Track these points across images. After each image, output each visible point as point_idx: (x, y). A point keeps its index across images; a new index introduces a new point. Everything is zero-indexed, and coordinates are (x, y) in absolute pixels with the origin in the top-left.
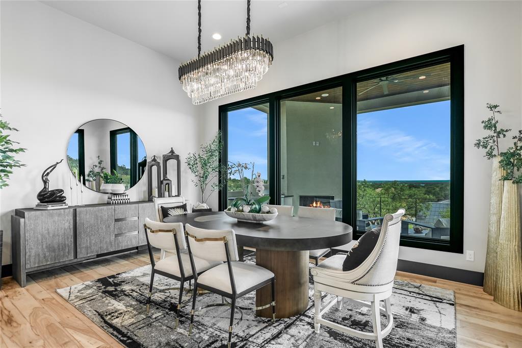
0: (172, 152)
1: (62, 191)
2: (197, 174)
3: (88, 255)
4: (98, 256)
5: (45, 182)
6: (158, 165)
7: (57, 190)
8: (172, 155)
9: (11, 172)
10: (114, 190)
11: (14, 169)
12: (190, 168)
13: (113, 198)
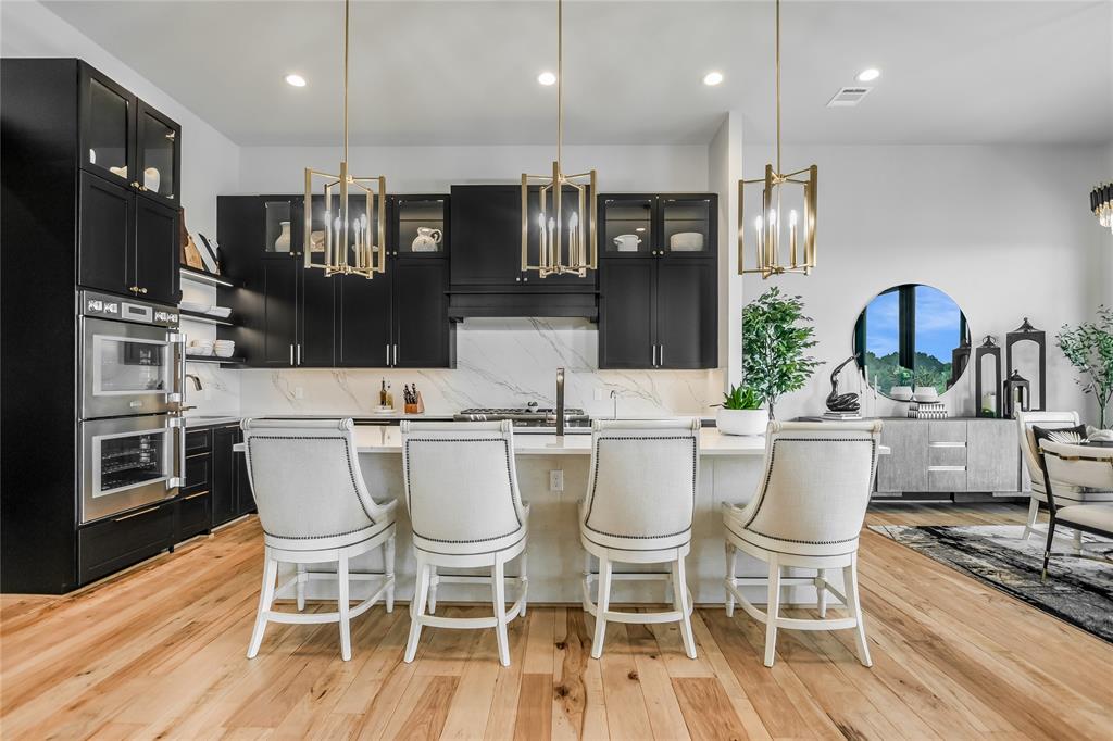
0: (1027, 326)
1: (855, 396)
2: (1086, 367)
3: (892, 491)
4: (906, 495)
5: (834, 384)
6: (997, 352)
7: (848, 395)
8: (1028, 332)
9: (812, 372)
10: (923, 397)
11: (816, 369)
12: (1069, 355)
13: (920, 409)
